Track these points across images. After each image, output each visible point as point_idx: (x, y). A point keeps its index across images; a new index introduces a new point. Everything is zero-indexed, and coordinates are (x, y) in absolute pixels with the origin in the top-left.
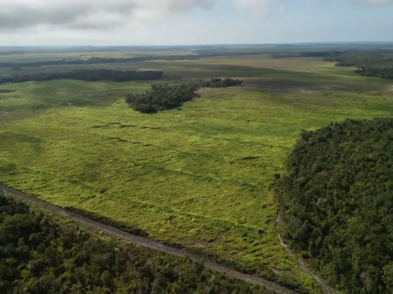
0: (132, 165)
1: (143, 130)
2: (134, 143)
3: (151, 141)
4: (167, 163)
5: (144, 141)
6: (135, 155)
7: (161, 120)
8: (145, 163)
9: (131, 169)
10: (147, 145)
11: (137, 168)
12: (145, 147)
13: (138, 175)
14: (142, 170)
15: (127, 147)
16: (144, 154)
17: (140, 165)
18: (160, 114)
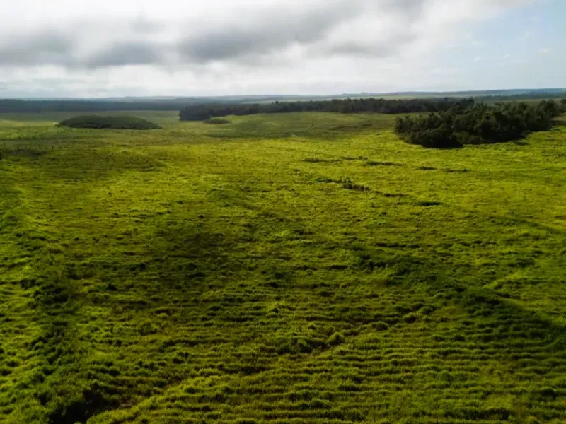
0: (352, 258)
1: (423, 172)
2: (388, 195)
3: (442, 196)
4: (517, 275)
5: (419, 193)
6: (379, 226)
7: (473, 159)
8: (411, 261)
9: (340, 276)
10: (428, 204)
11: (366, 278)
12: (419, 209)
13: (358, 320)
14: (386, 295)
15: (360, 204)
16: (414, 228)
17: (382, 265)
18: (468, 150)
